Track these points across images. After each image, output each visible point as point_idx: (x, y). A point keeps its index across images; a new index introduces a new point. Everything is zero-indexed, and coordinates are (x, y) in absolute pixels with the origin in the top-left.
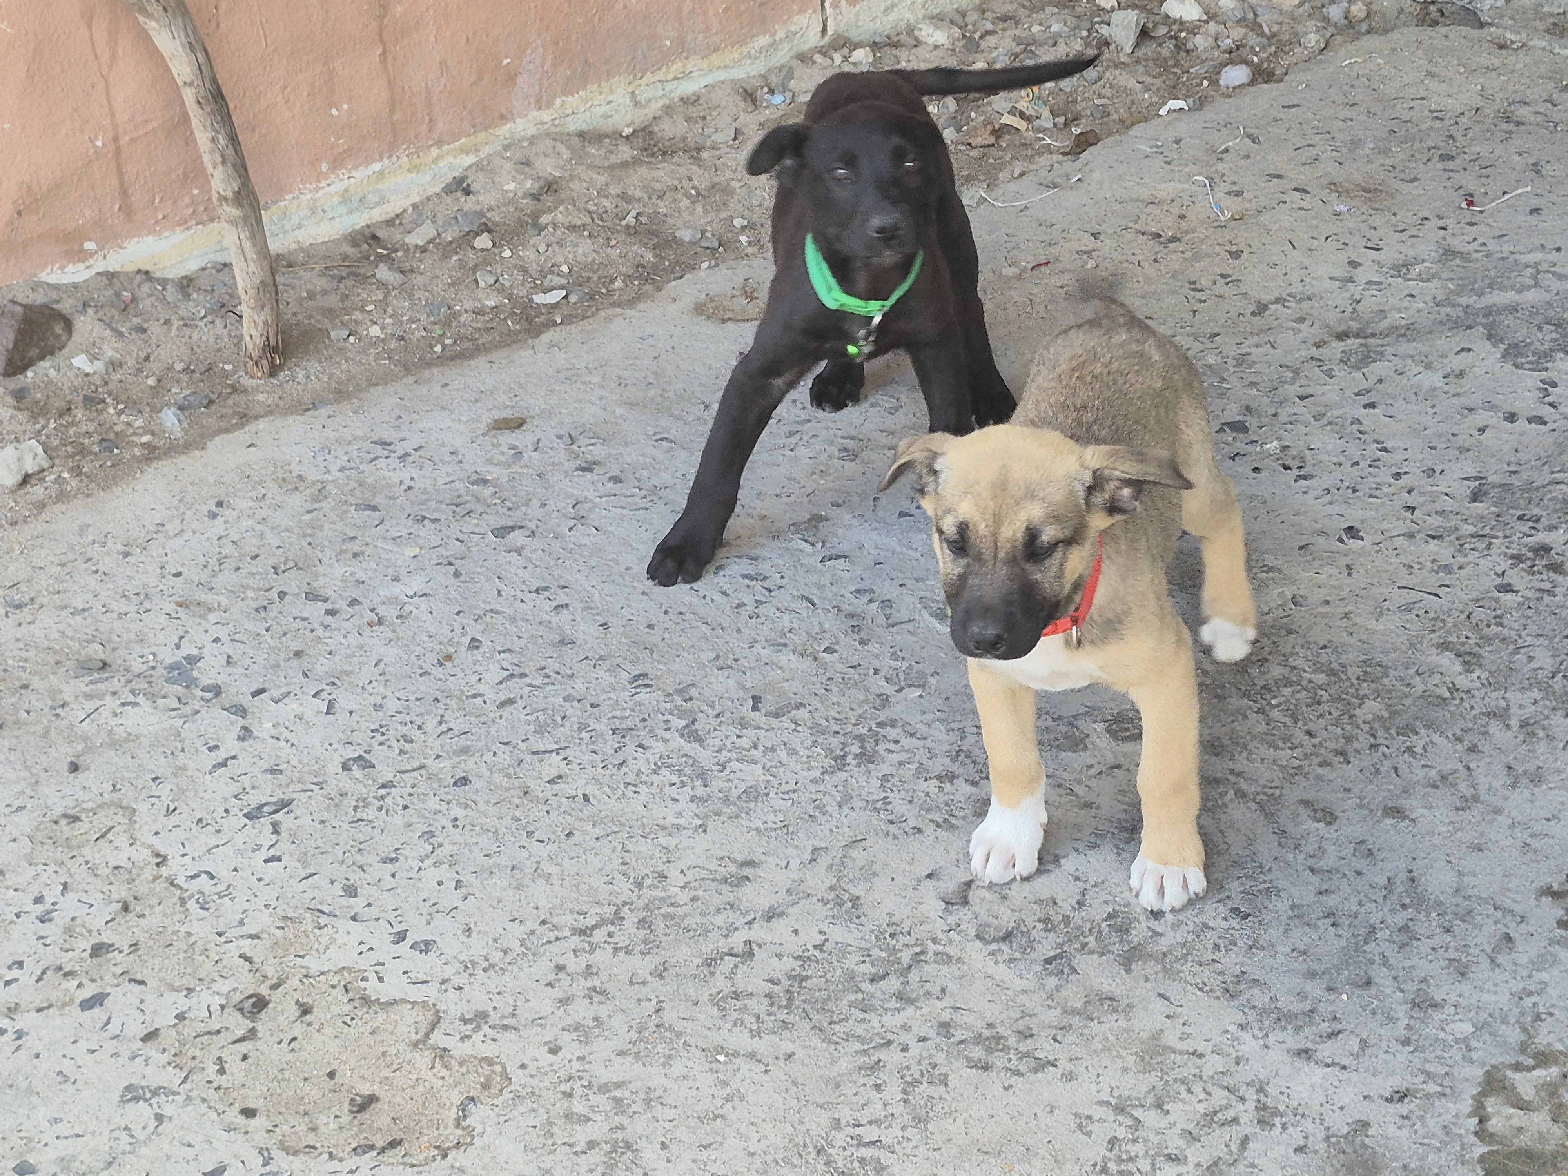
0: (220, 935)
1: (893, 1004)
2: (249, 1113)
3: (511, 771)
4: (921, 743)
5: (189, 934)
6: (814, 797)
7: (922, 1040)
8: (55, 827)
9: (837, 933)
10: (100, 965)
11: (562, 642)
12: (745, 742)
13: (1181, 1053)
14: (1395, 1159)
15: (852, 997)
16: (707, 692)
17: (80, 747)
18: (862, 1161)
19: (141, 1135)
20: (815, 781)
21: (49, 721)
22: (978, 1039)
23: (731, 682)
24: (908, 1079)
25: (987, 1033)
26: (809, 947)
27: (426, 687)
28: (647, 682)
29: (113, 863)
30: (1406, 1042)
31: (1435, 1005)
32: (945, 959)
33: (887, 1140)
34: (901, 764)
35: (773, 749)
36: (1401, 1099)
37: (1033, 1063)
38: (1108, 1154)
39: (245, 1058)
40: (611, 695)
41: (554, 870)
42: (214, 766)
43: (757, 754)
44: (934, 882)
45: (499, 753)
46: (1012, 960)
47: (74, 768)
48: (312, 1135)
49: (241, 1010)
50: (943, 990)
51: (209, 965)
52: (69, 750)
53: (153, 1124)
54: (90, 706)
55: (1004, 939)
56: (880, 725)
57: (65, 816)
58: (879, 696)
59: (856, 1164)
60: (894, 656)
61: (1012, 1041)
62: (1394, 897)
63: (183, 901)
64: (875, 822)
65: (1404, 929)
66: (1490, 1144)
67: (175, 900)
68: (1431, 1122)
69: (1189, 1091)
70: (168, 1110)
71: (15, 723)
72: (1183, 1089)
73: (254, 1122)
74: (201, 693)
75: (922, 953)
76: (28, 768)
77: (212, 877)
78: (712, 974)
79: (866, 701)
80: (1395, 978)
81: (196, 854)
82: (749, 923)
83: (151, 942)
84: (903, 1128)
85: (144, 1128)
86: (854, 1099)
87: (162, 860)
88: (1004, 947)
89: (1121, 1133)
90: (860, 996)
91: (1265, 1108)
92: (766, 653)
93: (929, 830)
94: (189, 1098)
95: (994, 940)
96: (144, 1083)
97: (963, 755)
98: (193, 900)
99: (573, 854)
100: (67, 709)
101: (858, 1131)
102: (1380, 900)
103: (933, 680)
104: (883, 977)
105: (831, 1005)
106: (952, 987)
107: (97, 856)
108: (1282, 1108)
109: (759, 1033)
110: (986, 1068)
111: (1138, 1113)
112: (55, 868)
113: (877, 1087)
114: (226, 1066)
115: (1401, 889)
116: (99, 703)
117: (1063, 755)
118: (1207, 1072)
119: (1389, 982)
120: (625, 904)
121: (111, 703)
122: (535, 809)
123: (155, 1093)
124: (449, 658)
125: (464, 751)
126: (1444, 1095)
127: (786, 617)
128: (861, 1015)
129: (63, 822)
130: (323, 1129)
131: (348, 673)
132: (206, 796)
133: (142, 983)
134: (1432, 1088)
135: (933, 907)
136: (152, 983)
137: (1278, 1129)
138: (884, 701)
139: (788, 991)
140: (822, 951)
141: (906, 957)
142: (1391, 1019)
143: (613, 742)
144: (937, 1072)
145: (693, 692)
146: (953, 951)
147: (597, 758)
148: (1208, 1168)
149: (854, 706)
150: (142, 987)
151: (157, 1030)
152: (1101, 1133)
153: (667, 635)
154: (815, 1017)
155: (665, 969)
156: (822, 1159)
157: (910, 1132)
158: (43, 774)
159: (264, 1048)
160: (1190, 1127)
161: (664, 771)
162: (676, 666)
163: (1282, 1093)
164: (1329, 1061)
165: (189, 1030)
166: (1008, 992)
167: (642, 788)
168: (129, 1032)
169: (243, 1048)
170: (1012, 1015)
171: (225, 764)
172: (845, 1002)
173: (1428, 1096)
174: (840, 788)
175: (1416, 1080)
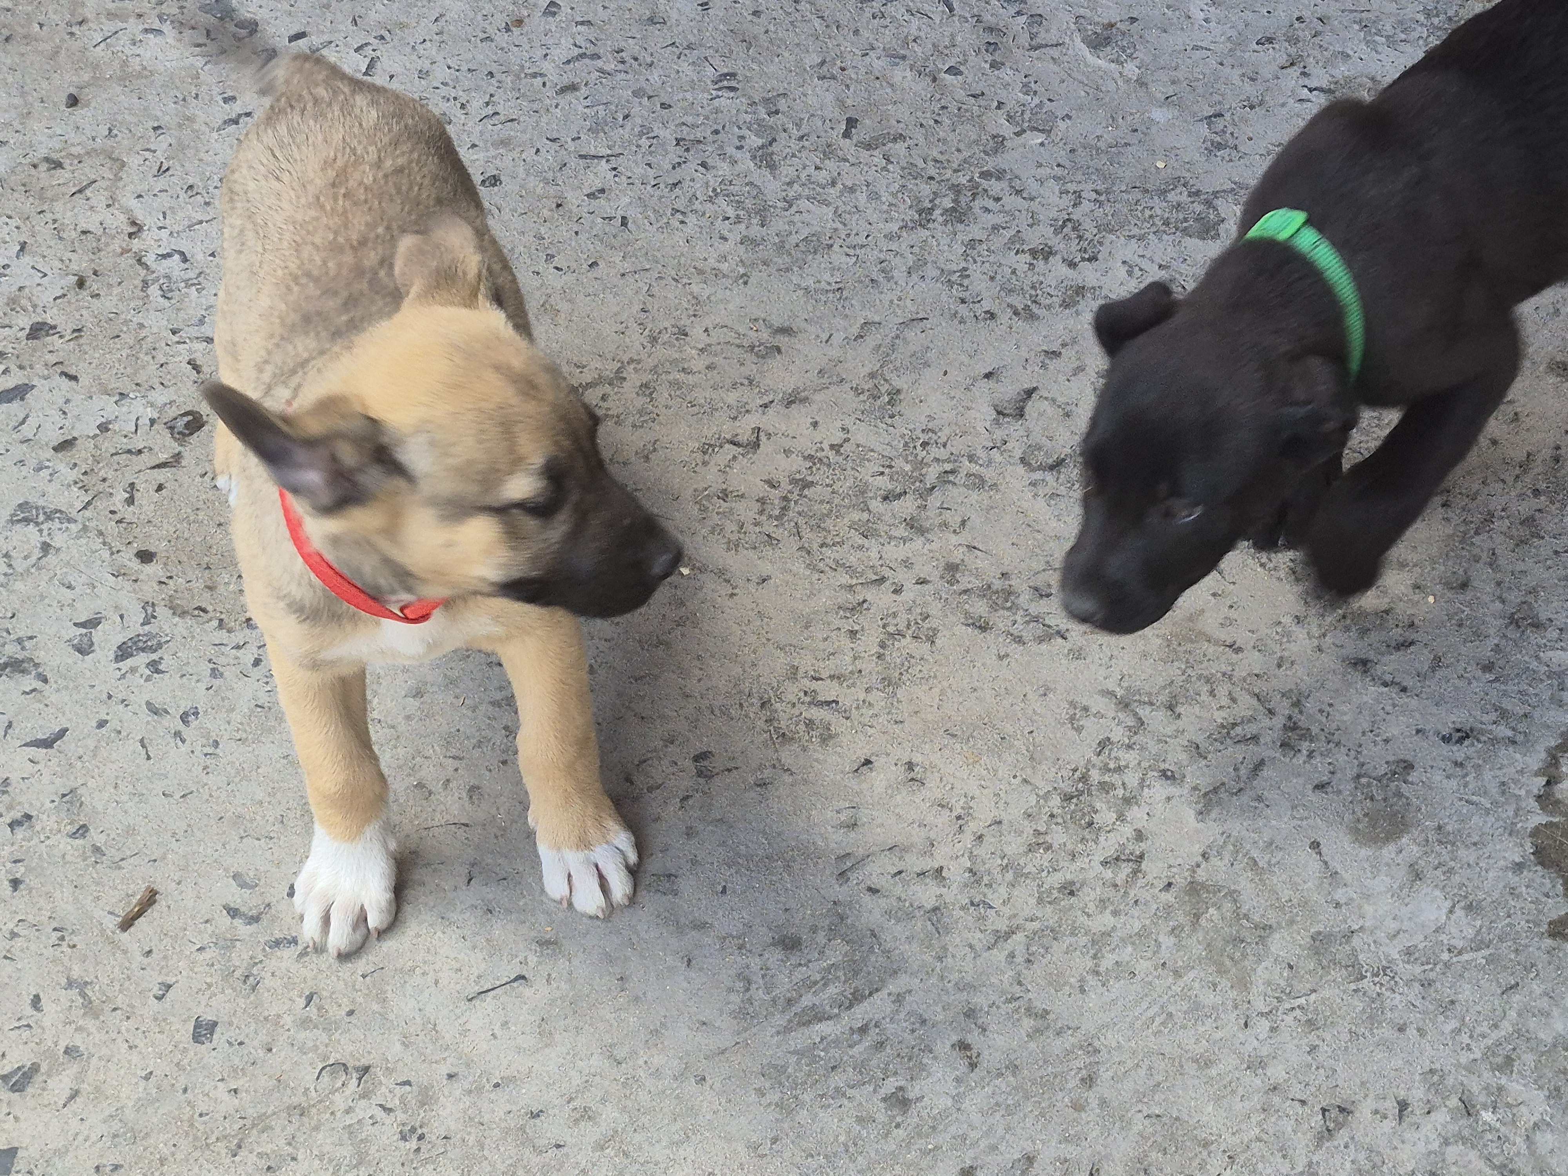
0: (174, 332)
1: (901, 531)
2: (145, 556)
3: (550, 175)
4: (1026, 204)
5: (141, 326)
6: (882, 256)
7: (922, 582)
8: (33, 171)
9: (862, 434)
10: (35, 350)
11: (652, 21)
12: (822, 177)
13: (1217, 643)
14: (1430, 816)
15: (856, 516)
16: (798, 105)
17: (86, 77)
18: (810, 724)
19: (20, 565)
20: (889, 237)
21: (62, 40)
22: (986, 591)
23: (830, 97)
24: (891, 629)
25: (997, 584)
26: (826, 446)
27: (484, 55)
28: (733, 84)
29: (83, 226)
30: (1488, 667)
31: (1537, 625)
32: (979, 483)
33: (846, 702)
34: (995, 228)
35: (852, 190)
36: (1460, 741)
37: (1039, 630)
38: (1094, 759)
39: (160, 488)
40: (688, 95)
41: (564, 306)
42: (225, 122)
43: (833, 192)
44: (991, 383)
45: (543, 151)
46: (1054, 496)
47: (73, 101)
48: (207, 595)
49: (172, 428)
50: (963, 523)
51: (153, 368)
52: (74, 79)
53: (37, 553)
54: (109, 26)
55: (1052, 468)
56: (985, 175)
57: (47, 160)
58: (994, 137)
59: (802, 727)
60: (1026, 89)
61: (1023, 599)
62: (1528, 479)
63: (145, 284)
64: (944, 298)
65: (1528, 521)
66: (1552, 814)
67: (138, 282)
68: (1488, 775)
69: (1212, 693)
70: (58, 540)
71: (25, 37)
72: (1206, 688)
73: (150, 569)
74: (233, 29)
75: (952, 472)
76: (23, 94)
77: (185, 260)
78: (705, 463)
79: (977, 142)
80: (1499, 584)
81: (176, 228)
82: (765, 406)
83: (98, 330)
84: (868, 690)
85: (26, 558)
86: (822, 645)
87: (136, 229)
88: (1049, 477)
89: (1118, 734)
90: (866, 516)
91: (1295, 728)
92: (879, 64)
93: (1005, 317)
94: (85, 528)
95: (1041, 468)
96: (41, 503)
97: (1070, 225)
98: (156, 286)
99: (591, 290)
100: (85, 27)
101: (815, 685)
102: (1510, 480)
103: (1062, 125)
104: (899, 496)
105: (829, 523)
106: (976, 520)
107: (69, 214)
108: (1315, 730)
109: (737, 546)
110: (984, 628)
111: (1144, 712)
112: (19, 222)
113: (853, 633)
114: (137, 495)
115: (1540, 469)
116: (121, 25)
117: (1188, 241)
118: (1240, 673)
119: (1490, 588)
120: (631, 361)
121: (134, 27)
122: (564, 228)
123: (49, 518)
124: (519, 22)
125: (505, 143)
126: (1514, 742)
127: (915, 22)
128: (861, 541)
129: (44, 167)
130: (221, 589)
131: (402, 26)
132: (207, 158)
133: (74, 378)
134: (1503, 731)
135: (983, 414)
136: (84, 380)
137: (1301, 759)
138: (999, 142)
139: (785, 499)
140: (838, 452)
141: (932, 474)
142: (1479, 636)
143: (674, 154)
144: (926, 625)
145: (782, 104)
146: (989, 474)
147: (651, 173)
148: (1206, 794)
149: (962, 146)
150: (74, 383)
151: (75, 439)
152: (1093, 730)
153: (772, 28)
154: (806, 533)
155: (655, 450)
156: (765, 714)
157: (876, 697)
158: (37, 104)
159: (185, 480)
160: (1200, 739)
161: (720, 200)
162: (772, 68)
163: (1321, 711)
164: (1388, 678)
165: (108, 445)
166: (1039, 536)
167: (692, 219)
168: (43, 437)
169: (162, 475)
170: (1034, 565)
171: (236, 122)
172: (846, 521)
173: (1494, 741)
174: (916, 250)
175: (1485, 718)
